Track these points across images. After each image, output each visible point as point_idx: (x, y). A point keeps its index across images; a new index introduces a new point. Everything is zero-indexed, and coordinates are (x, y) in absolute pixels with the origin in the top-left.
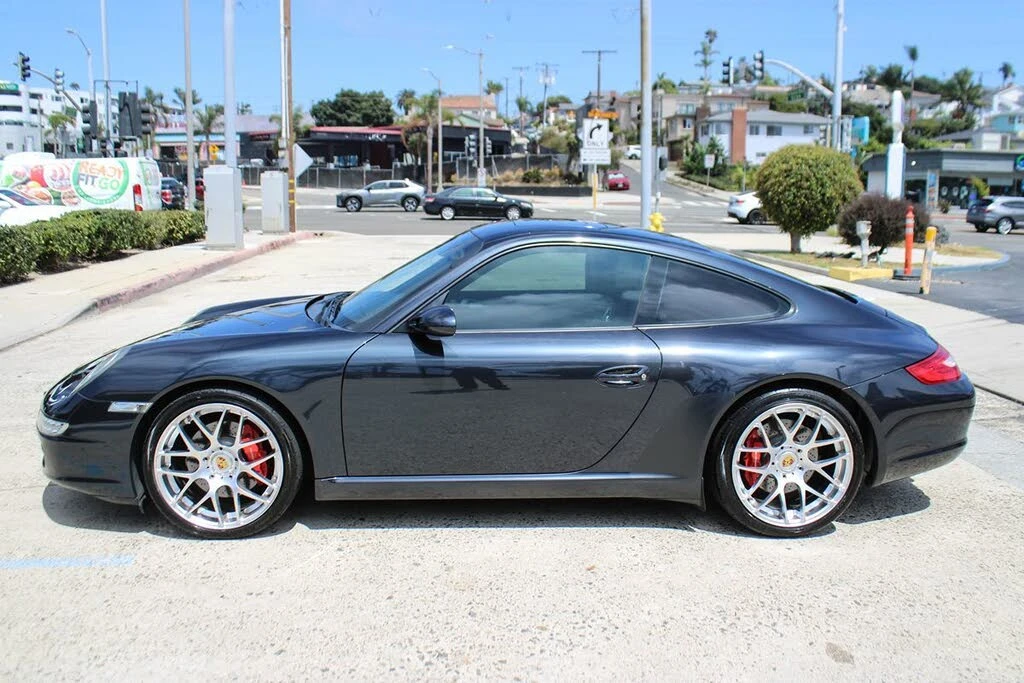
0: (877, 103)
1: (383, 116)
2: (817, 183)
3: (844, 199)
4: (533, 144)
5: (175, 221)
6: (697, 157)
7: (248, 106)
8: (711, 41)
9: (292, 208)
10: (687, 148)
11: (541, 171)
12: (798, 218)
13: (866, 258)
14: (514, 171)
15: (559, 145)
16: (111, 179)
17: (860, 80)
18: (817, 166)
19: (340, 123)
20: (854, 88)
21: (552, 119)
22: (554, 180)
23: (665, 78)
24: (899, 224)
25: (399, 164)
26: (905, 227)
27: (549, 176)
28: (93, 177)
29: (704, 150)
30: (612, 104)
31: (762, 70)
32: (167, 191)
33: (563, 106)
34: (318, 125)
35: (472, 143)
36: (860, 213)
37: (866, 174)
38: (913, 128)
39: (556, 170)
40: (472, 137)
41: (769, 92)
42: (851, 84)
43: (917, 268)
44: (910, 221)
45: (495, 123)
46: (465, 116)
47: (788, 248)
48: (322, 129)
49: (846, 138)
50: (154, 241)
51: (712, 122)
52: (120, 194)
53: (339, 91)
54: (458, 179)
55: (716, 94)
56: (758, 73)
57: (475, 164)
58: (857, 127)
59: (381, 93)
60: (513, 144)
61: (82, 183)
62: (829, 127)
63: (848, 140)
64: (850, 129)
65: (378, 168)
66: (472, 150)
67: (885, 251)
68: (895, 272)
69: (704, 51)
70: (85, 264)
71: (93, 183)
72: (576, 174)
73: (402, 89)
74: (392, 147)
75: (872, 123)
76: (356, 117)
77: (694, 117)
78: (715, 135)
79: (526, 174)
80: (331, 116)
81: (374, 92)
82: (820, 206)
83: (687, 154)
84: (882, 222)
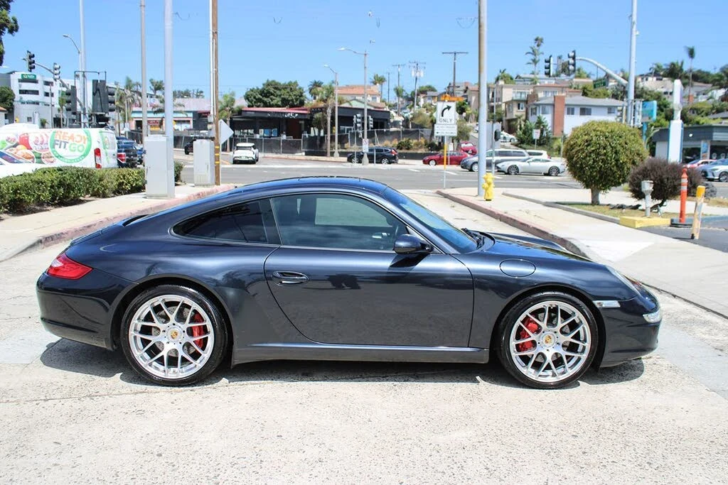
0: (664, 90)
1: (297, 100)
2: (612, 151)
3: (634, 163)
4: (406, 121)
5: (124, 176)
6: (527, 131)
7: (202, 92)
8: (538, 46)
9: (217, 167)
10: (520, 125)
11: (411, 141)
12: (597, 178)
13: (649, 210)
14: (391, 141)
15: (425, 122)
16: (78, 144)
17: (651, 73)
18: (612, 137)
19: (266, 105)
20: (647, 80)
21: (422, 103)
22: (421, 147)
23: (506, 72)
24: (676, 183)
25: (307, 135)
26: (680, 185)
27: (417, 145)
28: (65, 143)
29: (533, 125)
30: (465, 91)
31: (574, 65)
32: (123, 153)
33: (430, 93)
34: (249, 106)
35: (359, 120)
36: (645, 175)
37: (655, 143)
38: (691, 109)
39: (422, 141)
40: (358, 115)
41: (582, 82)
42: (644, 77)
43: (690, 218)
44: (685, 181)
45: (380, 106)
46: (357, 100)
47: (589, 201)
48: (252, 109)
49: (639, 116)
50: (107, 191)
51: (538, 105)
52: (85, 155)
53: (265, 82)
54: (349, 146)
55: (542, 84)
56: (571, 67)
57: (361, 136)
58: (648, 108)
59: (296, 83)
60: (392, 121)
61: (57, 147)
62: (625, 108)
63: (639, 117)
64: (641, 109)
65: (291, 138)
66: (358, 125)
67: (665, 204)
68: (672, 221)
69: (534, 53)
70: (49, 208)
71: (65, 147)
72: (437, 143)
73: (313, 80)
74: (303, 122)
75: (659, 106)
76: (277, 100)
77: (526, 102)
78: (541, 115)
79: (399, 144)
80: (259, 100)
81: (291, 82)
82: (615, 169)
83: (521, 129)
84: (662, 181)
